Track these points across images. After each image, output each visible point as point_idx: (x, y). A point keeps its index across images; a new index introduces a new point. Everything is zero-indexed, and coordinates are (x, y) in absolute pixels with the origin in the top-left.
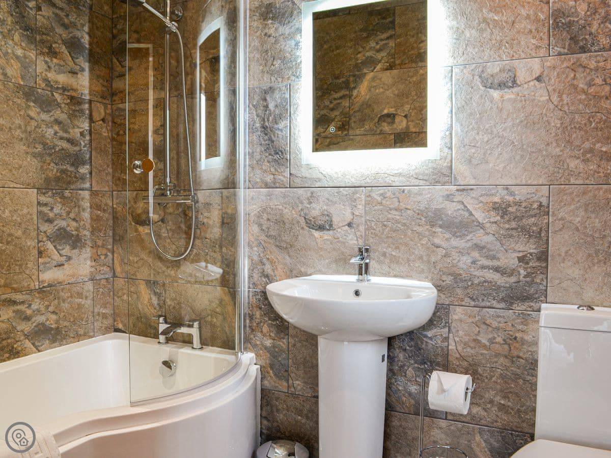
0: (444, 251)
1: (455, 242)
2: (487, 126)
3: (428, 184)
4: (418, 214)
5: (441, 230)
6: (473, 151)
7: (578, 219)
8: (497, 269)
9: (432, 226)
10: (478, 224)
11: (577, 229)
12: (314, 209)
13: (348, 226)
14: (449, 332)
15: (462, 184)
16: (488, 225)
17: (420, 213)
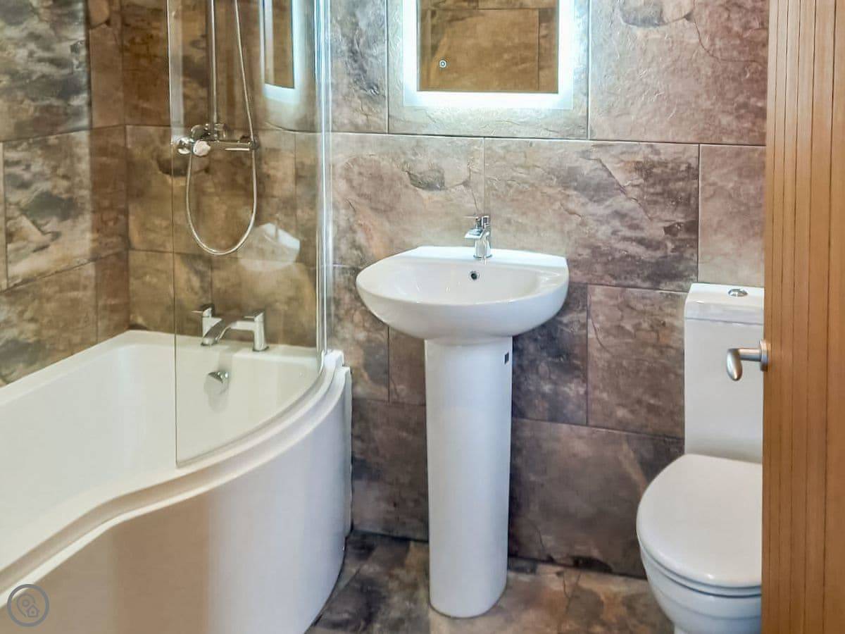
0: (580, 219)
1: (592, 208)
2: (629, 71)
3: (559, 137)
4: (549, 173)
5: (575, 193)
6: (613, 99)
7: (731, 185)
8: (641, 242)
9: (566, 188)
10: (618, 187)
11: (730, 196)
12: (420, 161)
13: (464, 186)
14: (588, 316)
15: (601, 137)
16: (630, 189)
17: (551, 172)
